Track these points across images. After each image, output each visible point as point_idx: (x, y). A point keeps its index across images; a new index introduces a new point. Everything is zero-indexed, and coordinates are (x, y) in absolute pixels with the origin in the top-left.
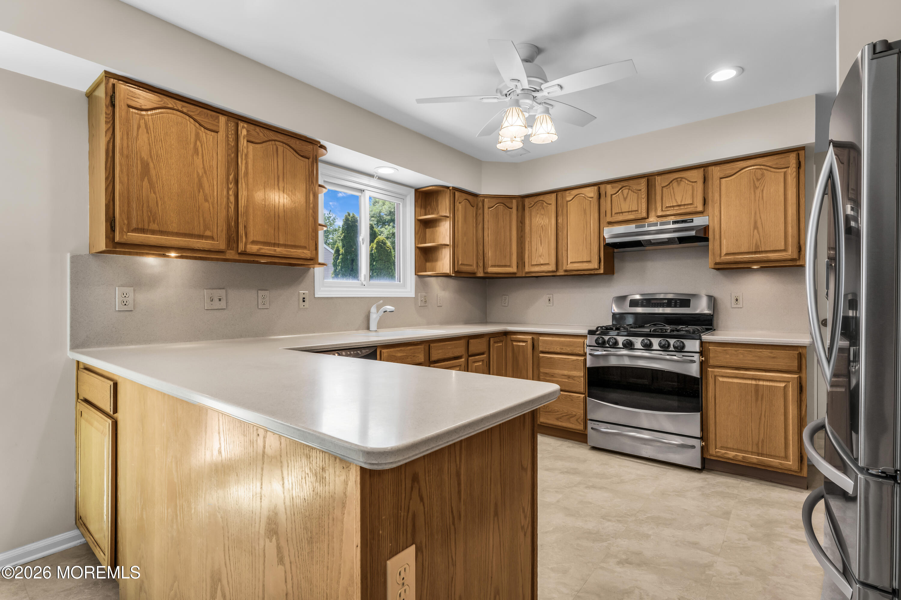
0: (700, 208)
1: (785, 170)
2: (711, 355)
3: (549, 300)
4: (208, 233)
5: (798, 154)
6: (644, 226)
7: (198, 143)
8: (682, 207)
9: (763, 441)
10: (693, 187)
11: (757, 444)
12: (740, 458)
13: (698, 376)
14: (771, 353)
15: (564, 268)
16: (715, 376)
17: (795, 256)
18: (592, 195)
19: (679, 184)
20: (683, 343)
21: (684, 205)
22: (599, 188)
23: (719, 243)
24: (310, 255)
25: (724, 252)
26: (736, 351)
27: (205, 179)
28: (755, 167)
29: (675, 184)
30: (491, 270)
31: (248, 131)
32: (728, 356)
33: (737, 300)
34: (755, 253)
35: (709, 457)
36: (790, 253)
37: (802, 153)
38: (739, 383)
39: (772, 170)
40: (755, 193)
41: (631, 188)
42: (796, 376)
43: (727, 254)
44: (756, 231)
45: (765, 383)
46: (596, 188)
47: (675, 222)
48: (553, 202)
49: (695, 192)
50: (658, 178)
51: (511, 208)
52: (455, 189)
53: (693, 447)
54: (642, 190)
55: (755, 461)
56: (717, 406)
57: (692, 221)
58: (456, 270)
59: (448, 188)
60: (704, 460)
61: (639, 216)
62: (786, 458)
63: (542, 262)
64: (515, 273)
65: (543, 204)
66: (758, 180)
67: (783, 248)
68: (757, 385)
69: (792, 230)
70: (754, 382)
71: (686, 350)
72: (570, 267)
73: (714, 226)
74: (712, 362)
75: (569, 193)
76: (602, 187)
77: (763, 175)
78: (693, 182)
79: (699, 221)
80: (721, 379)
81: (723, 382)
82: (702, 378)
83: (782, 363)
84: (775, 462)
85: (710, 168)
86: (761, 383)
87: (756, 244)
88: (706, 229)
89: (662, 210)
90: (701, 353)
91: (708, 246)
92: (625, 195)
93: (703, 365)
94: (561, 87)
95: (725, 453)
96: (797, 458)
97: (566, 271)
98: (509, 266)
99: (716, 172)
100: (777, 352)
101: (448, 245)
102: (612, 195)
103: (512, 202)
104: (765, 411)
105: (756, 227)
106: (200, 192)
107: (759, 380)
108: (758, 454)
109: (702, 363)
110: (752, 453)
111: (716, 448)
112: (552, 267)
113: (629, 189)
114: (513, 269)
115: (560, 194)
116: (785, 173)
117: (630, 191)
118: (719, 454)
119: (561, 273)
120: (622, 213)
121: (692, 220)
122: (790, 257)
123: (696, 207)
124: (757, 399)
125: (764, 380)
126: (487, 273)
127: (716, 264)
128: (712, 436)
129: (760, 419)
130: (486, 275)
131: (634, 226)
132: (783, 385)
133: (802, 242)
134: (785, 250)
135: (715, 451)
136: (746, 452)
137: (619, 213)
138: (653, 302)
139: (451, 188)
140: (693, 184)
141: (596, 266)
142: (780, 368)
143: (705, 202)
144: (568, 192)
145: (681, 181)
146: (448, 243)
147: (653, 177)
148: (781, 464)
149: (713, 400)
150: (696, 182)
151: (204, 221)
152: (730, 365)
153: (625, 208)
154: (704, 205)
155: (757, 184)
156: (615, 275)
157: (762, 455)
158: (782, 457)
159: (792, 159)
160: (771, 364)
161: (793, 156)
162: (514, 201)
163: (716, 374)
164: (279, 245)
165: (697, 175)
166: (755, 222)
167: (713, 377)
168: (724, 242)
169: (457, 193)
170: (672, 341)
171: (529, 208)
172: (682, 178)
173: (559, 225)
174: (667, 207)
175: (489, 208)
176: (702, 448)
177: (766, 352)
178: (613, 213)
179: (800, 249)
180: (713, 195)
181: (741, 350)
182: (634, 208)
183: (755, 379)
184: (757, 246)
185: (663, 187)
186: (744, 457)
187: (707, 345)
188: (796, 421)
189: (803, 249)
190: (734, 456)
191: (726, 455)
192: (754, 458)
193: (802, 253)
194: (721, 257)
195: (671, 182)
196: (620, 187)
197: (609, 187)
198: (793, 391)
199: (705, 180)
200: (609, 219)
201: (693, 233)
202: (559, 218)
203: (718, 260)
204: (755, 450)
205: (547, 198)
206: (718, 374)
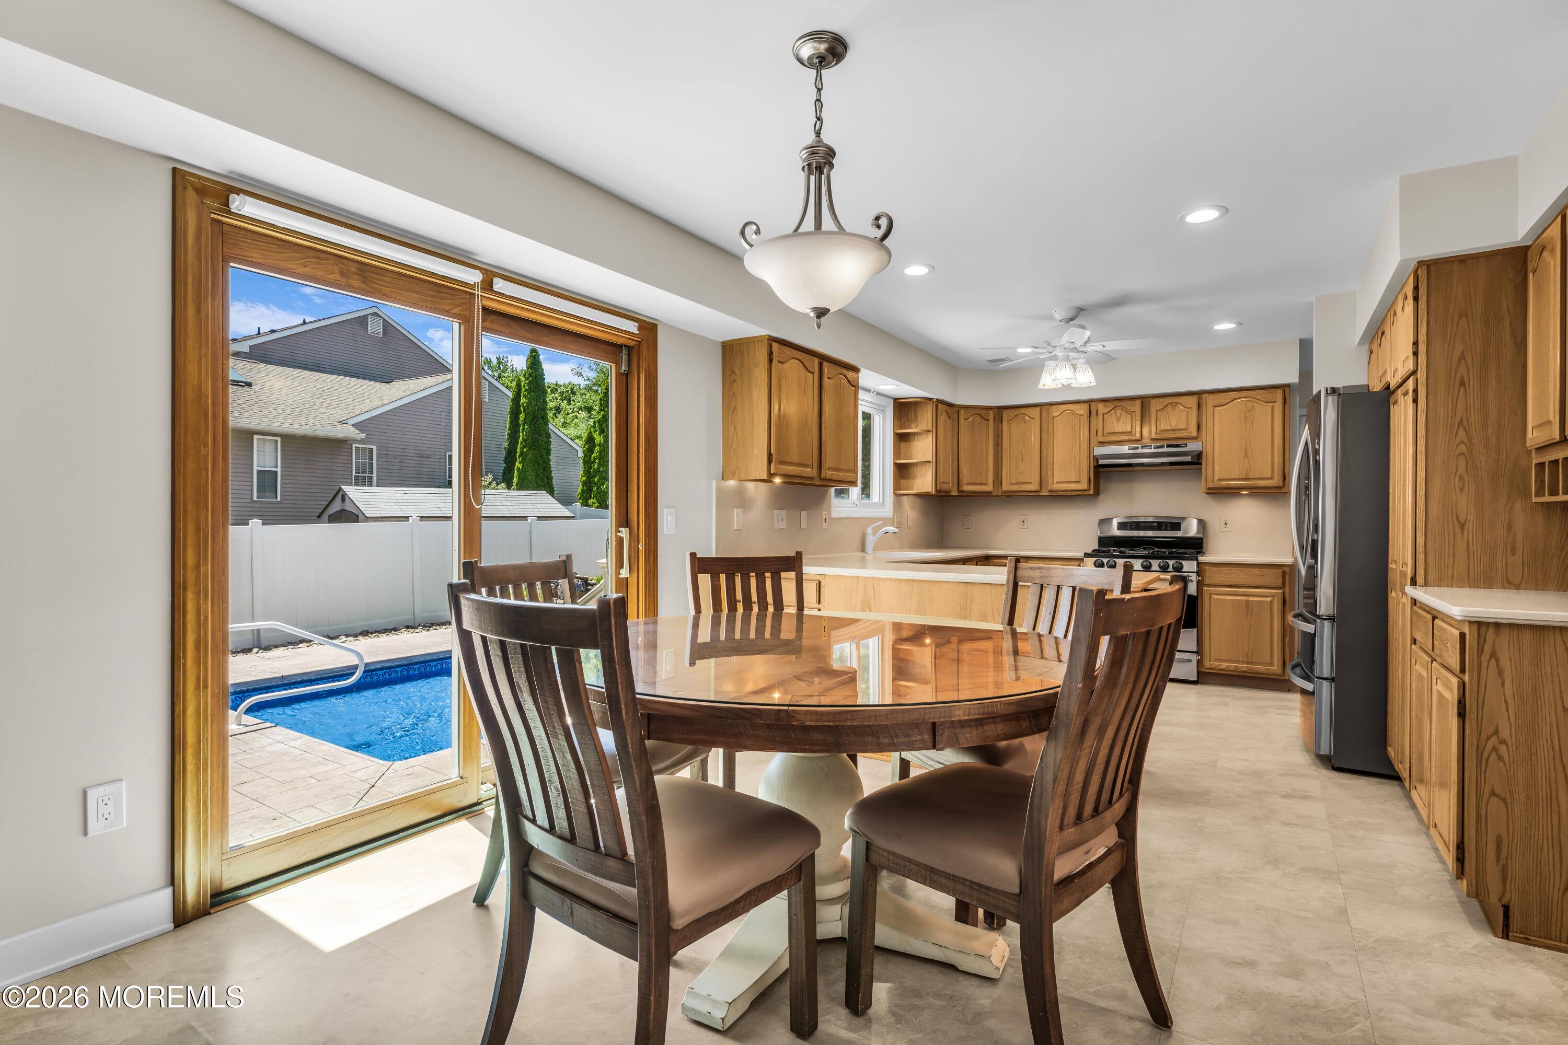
0: (1194, 434)
1: (1272, 404)
2: (1207, 575)
3: (1023, 522)
4: (809, 463)
5: (1284, 390)
6: (1137, 448)
8: (1177, 432)
9: (1252, 651)
10: (1187, 413)
11: (1247, 655)
12: (1232, 668)
13: (1196, 595)
14: (1260, 571)
15: (1050, 488)
16: (1210, 594)
17: (1281, 484)
18: (1081, 412)
19: (1173, 409)
20: (1181, 563)
21: (1179, 430)
22: (1090, 405)
23: (1212, 468)
25: (1217, 477)
26: (1229, 570)
28: (1246, 399)
29: (1170, 408)
30: (967, 488)
32: (1222, 575)
33: (1226, 524)
34: (1246, 479)
35: (1204, 670)
36: (1276, 481)
37: (1287, 389)
38: (1233, 600)
39: (1263, 403)
40: (1246, 423)
41: (1124, 409)
42: (1281, 591)
43: (1219, 480)
44: (1246, 459)
45: (1255, 599)
46: (1086, 406)
47: (1169, 446)
48: (1037, 416)
49: (1190, 418)
50: (1153, 401)
51: (988, 420)
52: (940, 401)
53: (1190, 661)
54: (1137, 412)
55: (1245, 669)
56: (1212, 622)
57: (1186, 446)
58: (938, 488)
59: (931, 399)
60: (1199, 673)
61: (1133, 438)
62: (1271, 664)
63: (1023, 481)
64: (990, 492)
65: (1024, 417)
66: (1249, 411)
67: (1270, 476)
68: (1247, 601)
69: (1278, 460)
70: (1244, 598)
71: (1183, 570)
72: (1056, 487)
73: (1207, 452)
74: (1207, 581)
75: (1056, 408)
76: (1093, 404)
77: (1253, 407)
78: (1187, 408)
79: (1192, 446)
80: (1216, 597)
81: (1217, 599)
82: (1198, 596)
83: (1268, 580)
84: (1262, 668)
85: (1204, 396)
86: (1251, 598)
87: (1246, 472)
88: (1199, 455)
89: (1157, 434)
90: (1198, 573)
91: (1201, 469)
92: (1118, 416)
93: (1200, 584)
94: (1104, 346)
95: (1219, 665)
96: (1280, 664)
97: (1051, 491)
98: (985, 484)
99: (1210, 400)
100: (1264, 571)
101: (930, 462)
102: (1103, 414)
103: (989, 415)
104: (1254, 624)
105: (1246, 455)
107: (1250, 596)
108: (1248, 663)
109: (1198, 582)
110: (1243, 662)
111: (1210, 661)
112: (1034, 487)
113: (1122, 410)
114: (989, 488)
115: (1044, 408)
116: (1273, 407)
117: (1123, 412)
118: (1213, 667)
119: (1045, 492)
120: (1114, 433)
121: (1186, 444)
122: (1276, 485)
123: (1191, 433)
124: (1247, 614)
125: (1253, 596)
126: (962, 491)
127: (1209, 489)
128: (1206, 650)
129: (1250, 631)
130: (961, 494)
131: (1126, 447)
132: (1269, 599)
133: (1286, 471)
134: (1272, 478)
135: (1211, 664)
136: (1237, 662)
137: (1112, 433)
138: (1142, 525)
139: (935, 400)
140: (1188, 410)
141: (1086, 487)
142: (1267, 584)
143: (1199, 428)
144: (1054, 407)
145: (1176, 405)
146: (930, 460)
147: (1148, 399)
148: (1267, 669)
149: (1208, 617)
150: (1190, 408)
152: (1224, 583)
153: (1119, 428)
154: (1198, 430)
155: (1248, 415)
156: (1101, 496)
157: (1251, 663)
158: (1267, 664)
159: (1279, 394)
160: (1259, 581)
161: (1279, 393)
162: (991, 412)
163: (1211, 592)
164: (840, 470)
165: (1192, 401)
166: (1246, 451)
167: (1208, 594)
168: (1217, 467)
169: (940, 406)
170: (1171, 563)
171: (1008, 420)
172: (1177, 403)
173: (1044, 442)
174: (1161, 431)
175: (965, 420)
176: (1198, 661)
177: (1255, 571)
178: (1105, 433)
179: (1285, 477)
180: (1207, 423)
181: (1234, 569)
182: (1129, 429)
183: (1246, 596)
184: (1247, 473)
185: (1157, 410)
186: (1235, 667)
187: (1203, 565)
188: (1280, 631)
189: (1287, 477)
190: (1226, 667)
191: (1220, 667)
192: (1244, 667)
193: (1287, 481)
194: (1213, 482)
195: (1166, 406)
196: (1113, 406)
197: (1101, 406)
198: (1278, 604)
199: (1199, 406)
200: (1100, 439)
201: (1188, 459)
202: (1043, 433)
203: (1211, 486)
204: (1245, 660)
205: (1030, 411)
206: (1213, 592)
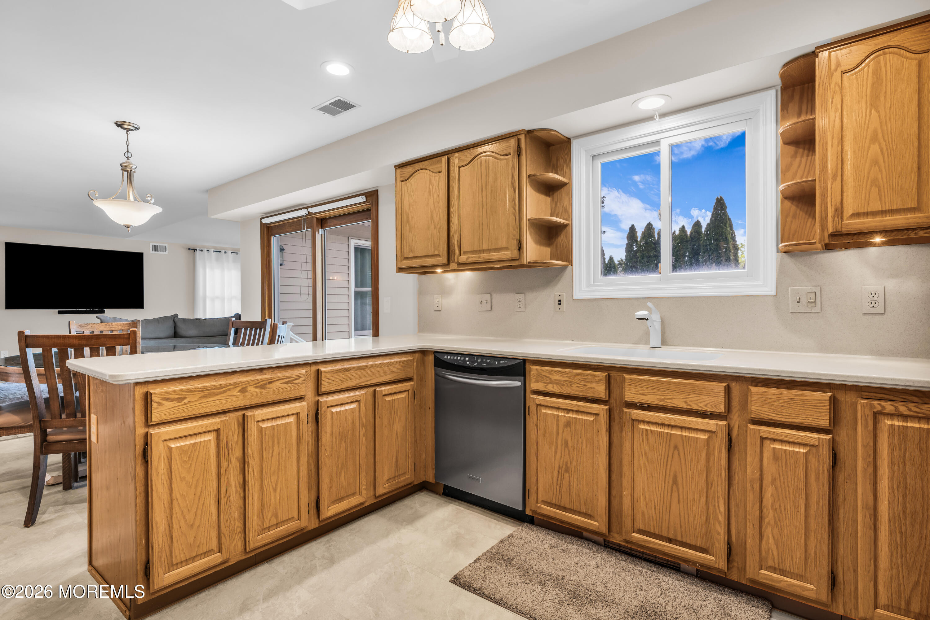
4: (436, 253)
7: (431, 187)
24: (511, 256)
27: (434, 212)
31: (459, 159)
106: (431, 222)
151: (434, 243)
164: (483, 251)
